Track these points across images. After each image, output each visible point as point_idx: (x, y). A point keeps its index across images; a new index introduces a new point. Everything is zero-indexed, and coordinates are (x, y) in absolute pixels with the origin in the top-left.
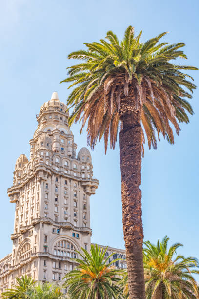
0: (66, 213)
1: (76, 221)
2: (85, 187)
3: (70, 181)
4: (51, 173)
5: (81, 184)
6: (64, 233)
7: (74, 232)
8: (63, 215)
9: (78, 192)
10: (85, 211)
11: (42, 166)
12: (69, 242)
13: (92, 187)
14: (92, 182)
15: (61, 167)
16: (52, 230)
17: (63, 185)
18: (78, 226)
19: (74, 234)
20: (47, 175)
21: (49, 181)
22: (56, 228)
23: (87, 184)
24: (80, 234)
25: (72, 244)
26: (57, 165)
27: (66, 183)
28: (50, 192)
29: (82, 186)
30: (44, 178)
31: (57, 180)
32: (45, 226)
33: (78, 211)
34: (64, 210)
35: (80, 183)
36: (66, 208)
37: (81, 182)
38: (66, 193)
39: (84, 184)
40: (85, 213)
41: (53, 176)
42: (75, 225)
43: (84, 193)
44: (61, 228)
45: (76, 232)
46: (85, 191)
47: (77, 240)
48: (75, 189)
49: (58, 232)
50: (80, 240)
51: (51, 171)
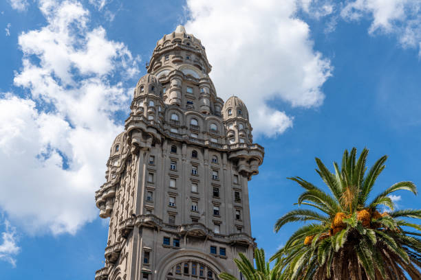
0: (193, 209)
1: (217, 224)
2: (235, 162)
3: (203, 152)
4: (159, 137)
5: (228, 156)
6: (190, 246)
7: (215, 244)
8: (188, 213)
9: (221, 171)
10: (238, 204)
11: (137, 122)
12: (203, 266)
13: (250, 160)
14: (249, 151)
15: (183, 127)
16: (161, 241)
17: (189, 159)
18: (223, 233)
19: (213, 249)
20: (150, 140)
21: (156, 151)
22: (172, 238)
23: (240, 154)
24: (228, 249)
25: (209, 268)
26: (175, 124)
27: (195, 155)
28: (159, 172)
29: (230, 160)
30: (143, 145)
31: (174, 150)
32: (146, 232)
33: (223, 205)
34: (189, 203)
35: (225, 156)
36: (195, 200)
37: (228, 153)
38: (194, 173)
39: (233, 155)
40: (238, 209)
41: (166, 143)
42: (217, 231)
43: (234, 172)
44: (183, 236)
45: (218, 246)
46: (237, 169)
47: (221, 261)
48: (215, 165)
49: (178, 245)
50: (229, 260)
51: (158, 132)
